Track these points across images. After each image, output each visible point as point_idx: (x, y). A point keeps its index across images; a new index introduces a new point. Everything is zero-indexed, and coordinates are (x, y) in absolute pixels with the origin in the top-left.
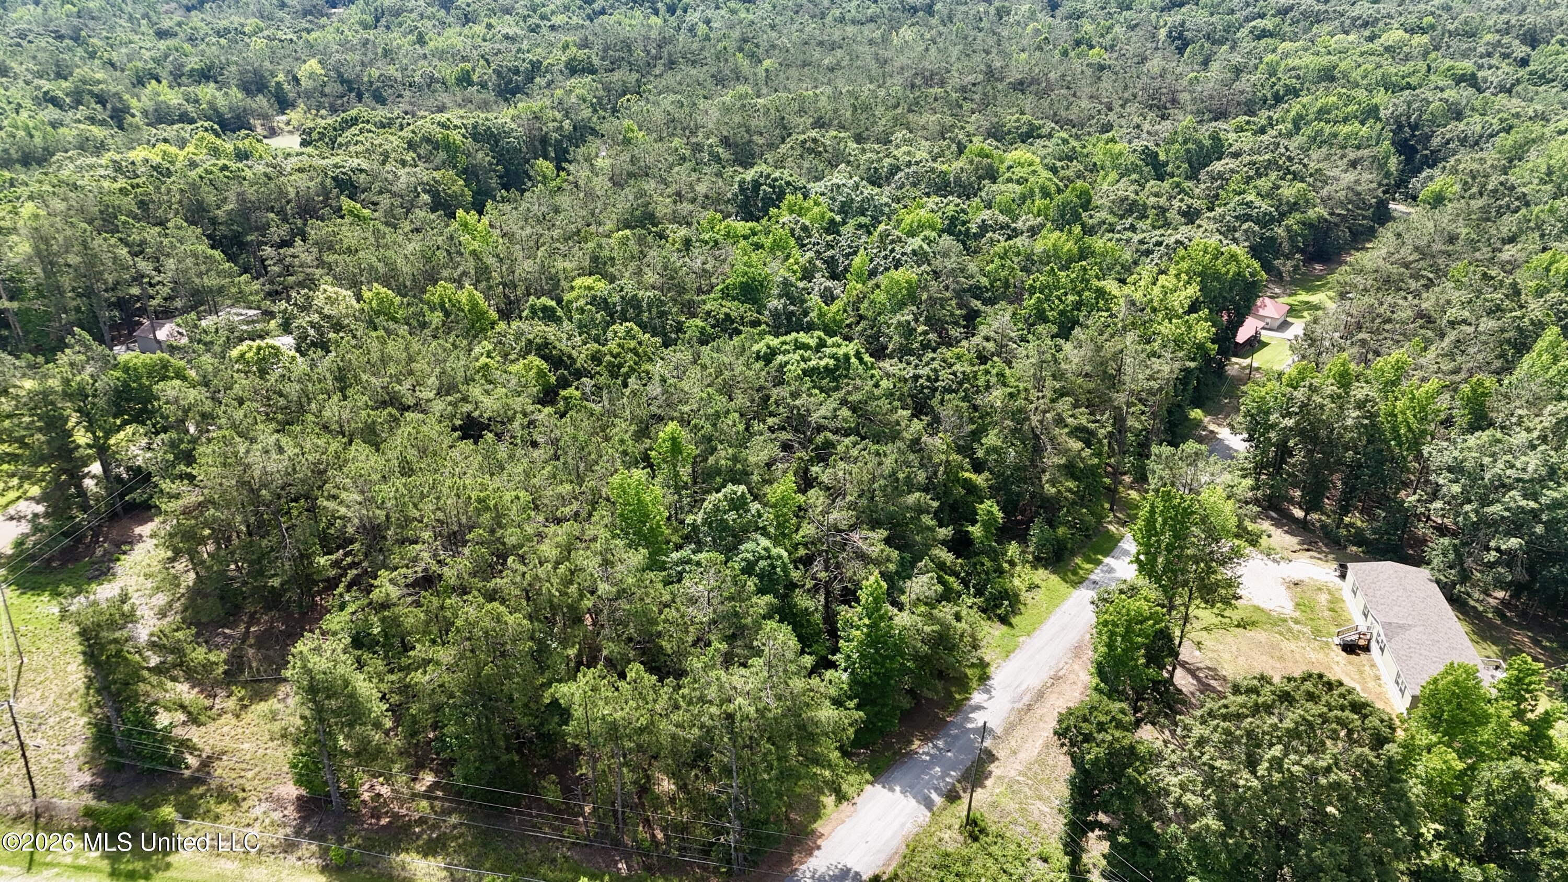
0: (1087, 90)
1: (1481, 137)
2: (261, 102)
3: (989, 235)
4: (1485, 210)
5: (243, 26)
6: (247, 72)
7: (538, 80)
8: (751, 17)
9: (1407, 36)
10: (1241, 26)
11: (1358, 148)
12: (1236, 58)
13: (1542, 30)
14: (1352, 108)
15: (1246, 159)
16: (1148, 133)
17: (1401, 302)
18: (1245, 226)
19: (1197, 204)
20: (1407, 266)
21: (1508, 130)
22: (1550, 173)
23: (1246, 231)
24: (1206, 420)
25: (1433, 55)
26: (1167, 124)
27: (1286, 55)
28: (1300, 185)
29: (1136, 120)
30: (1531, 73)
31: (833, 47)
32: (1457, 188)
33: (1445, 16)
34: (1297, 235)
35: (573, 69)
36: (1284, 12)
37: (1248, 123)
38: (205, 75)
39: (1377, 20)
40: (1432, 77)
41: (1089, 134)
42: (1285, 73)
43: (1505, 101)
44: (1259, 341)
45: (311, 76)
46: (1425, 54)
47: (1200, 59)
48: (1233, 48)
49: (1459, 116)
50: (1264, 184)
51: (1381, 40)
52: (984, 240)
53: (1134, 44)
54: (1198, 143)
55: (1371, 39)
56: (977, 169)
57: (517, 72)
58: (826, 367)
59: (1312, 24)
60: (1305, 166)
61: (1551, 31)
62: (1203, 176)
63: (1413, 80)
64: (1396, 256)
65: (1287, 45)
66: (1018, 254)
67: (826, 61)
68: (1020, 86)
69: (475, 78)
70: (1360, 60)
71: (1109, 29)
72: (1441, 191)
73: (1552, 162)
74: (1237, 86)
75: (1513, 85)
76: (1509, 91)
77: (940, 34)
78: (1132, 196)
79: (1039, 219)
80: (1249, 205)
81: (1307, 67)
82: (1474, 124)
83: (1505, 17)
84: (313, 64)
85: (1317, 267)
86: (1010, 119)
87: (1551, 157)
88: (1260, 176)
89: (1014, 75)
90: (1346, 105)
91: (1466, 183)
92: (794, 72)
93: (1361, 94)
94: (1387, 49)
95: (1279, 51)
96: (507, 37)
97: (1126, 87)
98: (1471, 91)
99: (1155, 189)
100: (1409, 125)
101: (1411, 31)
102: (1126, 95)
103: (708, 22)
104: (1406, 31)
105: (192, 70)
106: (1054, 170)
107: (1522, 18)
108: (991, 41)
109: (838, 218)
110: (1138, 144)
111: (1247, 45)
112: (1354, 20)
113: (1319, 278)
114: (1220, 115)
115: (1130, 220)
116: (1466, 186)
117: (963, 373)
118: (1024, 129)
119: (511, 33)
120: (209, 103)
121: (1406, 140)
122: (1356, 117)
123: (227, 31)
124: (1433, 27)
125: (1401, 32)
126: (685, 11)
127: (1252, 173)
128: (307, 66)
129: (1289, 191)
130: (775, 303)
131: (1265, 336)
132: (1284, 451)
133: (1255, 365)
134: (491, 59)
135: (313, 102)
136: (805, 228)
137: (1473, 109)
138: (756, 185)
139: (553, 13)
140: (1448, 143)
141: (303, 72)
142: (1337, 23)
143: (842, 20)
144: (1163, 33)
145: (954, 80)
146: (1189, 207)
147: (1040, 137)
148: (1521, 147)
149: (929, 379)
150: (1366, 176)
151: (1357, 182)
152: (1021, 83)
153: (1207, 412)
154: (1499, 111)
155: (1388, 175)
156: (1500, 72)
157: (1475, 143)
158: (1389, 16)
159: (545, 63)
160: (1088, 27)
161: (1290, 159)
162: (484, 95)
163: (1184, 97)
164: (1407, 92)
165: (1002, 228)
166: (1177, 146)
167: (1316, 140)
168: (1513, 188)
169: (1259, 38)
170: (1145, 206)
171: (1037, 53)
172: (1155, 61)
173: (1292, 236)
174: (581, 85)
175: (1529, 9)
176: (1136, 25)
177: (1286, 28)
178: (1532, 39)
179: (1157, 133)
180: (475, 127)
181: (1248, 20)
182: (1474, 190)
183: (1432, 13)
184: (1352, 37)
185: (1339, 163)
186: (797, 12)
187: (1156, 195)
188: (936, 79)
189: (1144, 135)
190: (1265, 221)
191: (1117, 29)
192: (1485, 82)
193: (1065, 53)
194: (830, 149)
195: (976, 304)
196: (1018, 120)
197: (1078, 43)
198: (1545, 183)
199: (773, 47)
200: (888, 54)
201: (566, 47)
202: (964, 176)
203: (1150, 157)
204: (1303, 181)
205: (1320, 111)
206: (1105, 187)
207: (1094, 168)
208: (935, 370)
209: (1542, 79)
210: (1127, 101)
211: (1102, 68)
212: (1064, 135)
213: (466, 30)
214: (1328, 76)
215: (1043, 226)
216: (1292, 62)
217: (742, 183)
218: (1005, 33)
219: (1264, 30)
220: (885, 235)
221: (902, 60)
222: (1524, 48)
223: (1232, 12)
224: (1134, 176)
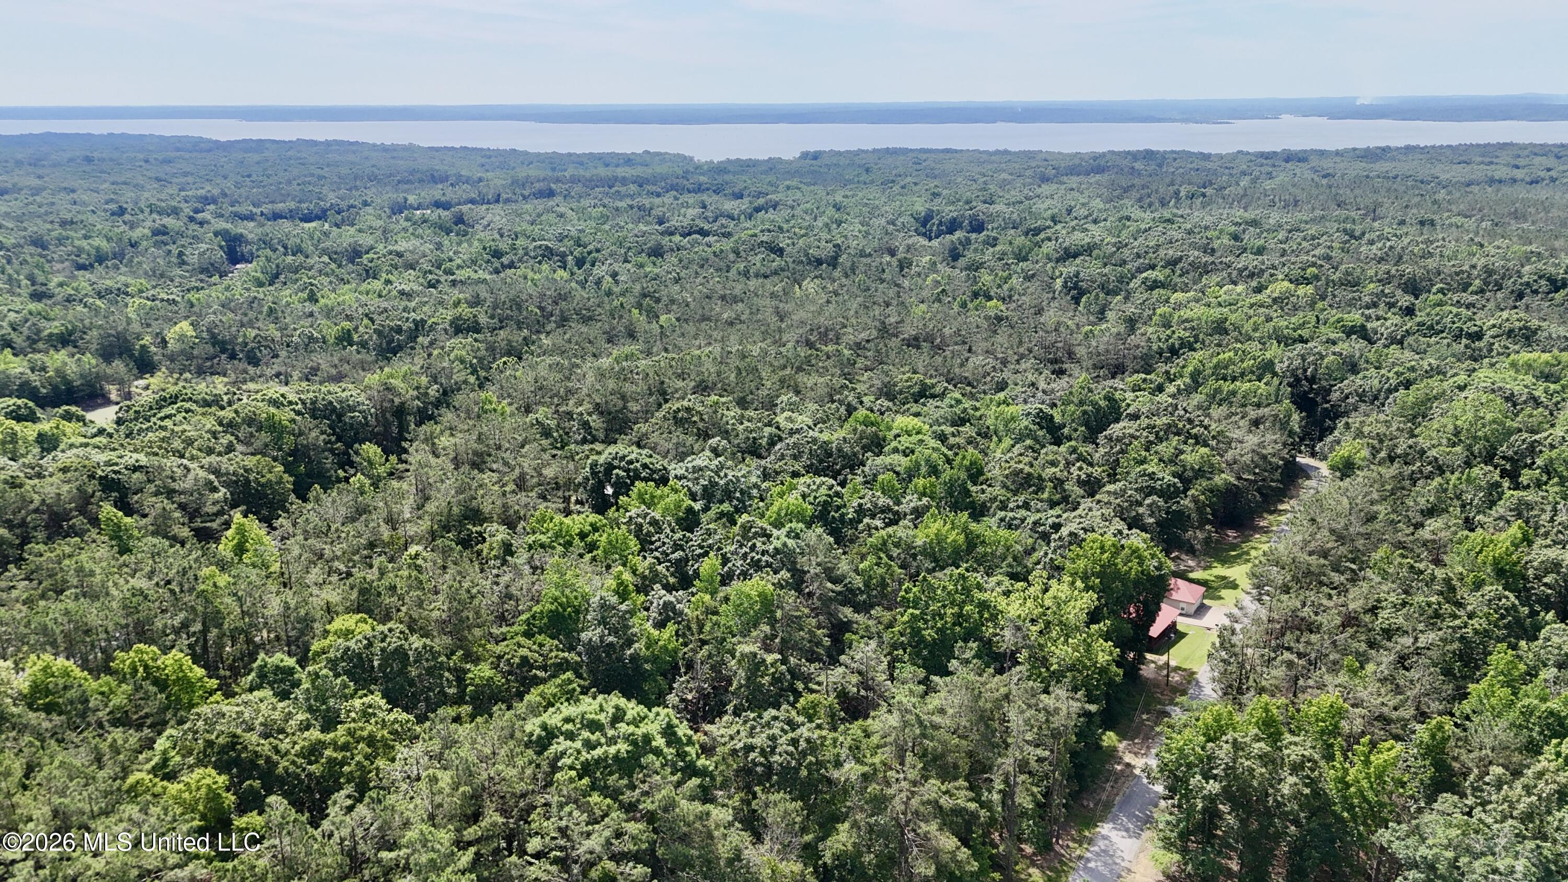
0: (985, 345)
1: (1380, 391)
2: (119, 366)
3: (866, 520)
4: (1399, 477)
5: (127, 286)
6: (109, 335)
7: (420, 339)
8: (656, 270)
9: (1292, 286)
10: (1134, 277)
11: (1258, 405)
12: (1131, 309)
13: (1422, 280)
14: (1249, 363)
15: (1144, 422)
16: (1044, 392)
17: (1325, 602)
18: (1148, 501)
19: (1097, 471)
20: (1325, 554)
21: (1407, 384)
22: (1457, 433)
23: (1149, 506)
24: (1122, 746)
25: (1320, 305)
26: (1063, 382)
27: (1178, 306)
28: (1204, 450)
29: (1031, 377)
30: (1419, 324)
31: (736, 300)
32: (1365, 453)
33: (1327, 266)
34: (1204, 505)
35: (459, 328)
36: (1172, 263)
37: (1145, 380)
38: (64, 340)
39: (1262, 271)
40: (1323, 329)
41: (985, 393)
42: (1179, 324)
43: (1398, 354)
44: (1177, 632)
45: (182, 338)
46: (1312, 305)
47: (1097, 308)
48: (1127, 298)
49: (1354, 368)
50: (1165, 449)
51: (1268, 291)
52: (861, 527)
53: (1032, 294)
54: (1094, 404)
55: (1259, 290)
56: (861, 438)
57: (399, 330)
58: (616, 757)
59: (1201, 275)
60: (1206, 428)
61: (1430, 280)
62: (1101, 439)
63: (1305, 333)
64: (1313, 544)
65: (1178, 296)
66: (897, 545)
67: (725, 316)
68: (914, 343)
69: (356, 337)
70: (1251, 312)
71: (1006, 280)
72: (1350, 457)
73: (1459, 423)
74: (1133, 340)
75: (1403, 337)
76: (1401, 342)
77: (842, 286)
78: (1027, 469)
79: (925, 500)
80: (1152, 476)
81: (1199, 319)
82: (1370, 380)
83: (1384, 267)
84: (185, 327)
85: (1231, 533)
86: (902, 377)
87: (1457, 418)
88: (1160, 440)
89: (909, 331)
90: (1242, 361)
91: (1373, 447)
92: (690, 328)
93: (1253, 347)
94: (1275, 300)
95: (1172, 301)
96: (402, 293)
97: (1021, 343)
98: (1363, 343)
99: (1050, 457)
100: (1306, 378)
101: (1296, 282)
102: (1021, 350)
103: (614, 275)
104: (1291, 281)
105: (51, 335)
106: (942, 438)
107: (1401, 268)
108: (892, 293)
109: (697, 506)
110: (1033, 406)
111: (1140, 296)
112: (1240, 271)
113: (1234, 547)
114: (1117, 370)
115: (1022, 498)
116: (1375, 451)
117: (808, 741)
118: (916, 389)
119: (407, 288)
120: (57, 371)
121: (1305, 393)
122: (1253, 372)
123: (109, 291)
124: (1317, 278)
125: (1286, 284)
126: (593, 265)
127: (1152, 438)
128: (177, 328)
129: (1193, 456)
130: (591, 634)
131: (1183, 624)
132: (1212, 814)
133: (1173, 663)
134: (375, 317)
135: (177, 366)
136: (654, 523)
137: (1367, 362)
138: (610, 467)
139: (459, 267)
140: (1347, 397)
141: (171, 334)
142: (1224, 274)
143: (746, 274)
144: (1059, 283)
145: (850, 336)
146: (1088, 476)
147: (933, 396)
148: (1423, 403)
149: (763, 753)
150: (1269, 437)
151: (1261, 445)
152: (916, 339)
153: (1122, 736)
154: (1394, 364)
155: (1291, 433)
156: (1388, 323)
157: (1375, 399)
158: (1274, 267)
159: (430, 322)
160: (986, 278)
161: (1190, 421)
162: (364, 356)
163: (1081, 351)
164: (1299, 346)
165: (883, 512)
166: (1072, 408)
167: (1215, 398)
168: (1423, 452)
169: (1152, 289)
170: (1040, 477)
171: (936, 305)
172: (1051, 313)
173: (1200, 508)
174: (461, 346)
175: (1405, 258)
176: (1033, 276)
177: (1176, 279)
178: (1414, 288)
179: (1053, 391)
180: (314, 402)
181: (1140, 270)
182: (1383, 454)
183: (1314, 265)
184: (1240, 288)
185: (1241, 423)
186: (702, 266)
187: (1053, 464)
188: (831, 335)
189: (1040, 394)
190: (1168, 494)
191: (1014, 280)
192: (1376, 333)
193: (964, 305)
194: (705, 417)
195: (847, 613)
196: (910, 379)
197: (976, 295)
198: (1454, 445)
199: (673, 301)
200: (789, 307)
201: (457, 304)
202: (847, 449)
203: (1044, 421)
204: (1206, 445)
205: (1216, 367)
206: (998, 455)
207: (986, 435)
208: (773, 738)
209: (1432, 330)
210: (1022, 356)
211: (999, 319)
212: (957, 395)
213: (364, 286)
214: (1220, 328)
215: (928, 508)
216: (1186, 313)
217: (594, 465)
218: (906, 283)
219: (1155, 281)
220: (746, 528)
221: (800, 315)
222: (1407, 298)
223: (1124, 263)
224: (1028, 442)
